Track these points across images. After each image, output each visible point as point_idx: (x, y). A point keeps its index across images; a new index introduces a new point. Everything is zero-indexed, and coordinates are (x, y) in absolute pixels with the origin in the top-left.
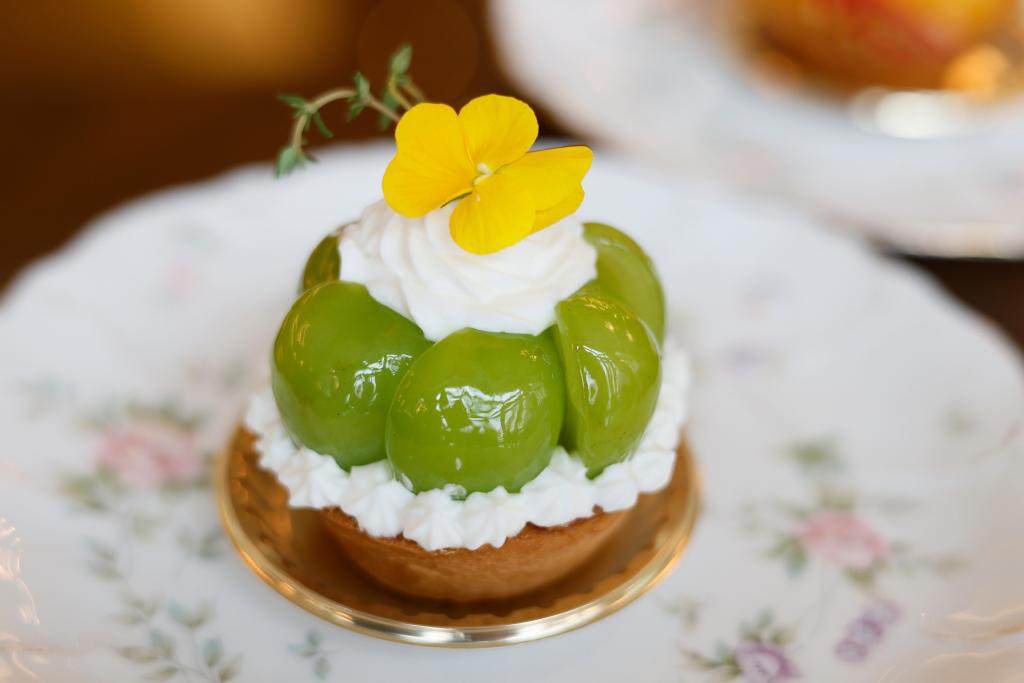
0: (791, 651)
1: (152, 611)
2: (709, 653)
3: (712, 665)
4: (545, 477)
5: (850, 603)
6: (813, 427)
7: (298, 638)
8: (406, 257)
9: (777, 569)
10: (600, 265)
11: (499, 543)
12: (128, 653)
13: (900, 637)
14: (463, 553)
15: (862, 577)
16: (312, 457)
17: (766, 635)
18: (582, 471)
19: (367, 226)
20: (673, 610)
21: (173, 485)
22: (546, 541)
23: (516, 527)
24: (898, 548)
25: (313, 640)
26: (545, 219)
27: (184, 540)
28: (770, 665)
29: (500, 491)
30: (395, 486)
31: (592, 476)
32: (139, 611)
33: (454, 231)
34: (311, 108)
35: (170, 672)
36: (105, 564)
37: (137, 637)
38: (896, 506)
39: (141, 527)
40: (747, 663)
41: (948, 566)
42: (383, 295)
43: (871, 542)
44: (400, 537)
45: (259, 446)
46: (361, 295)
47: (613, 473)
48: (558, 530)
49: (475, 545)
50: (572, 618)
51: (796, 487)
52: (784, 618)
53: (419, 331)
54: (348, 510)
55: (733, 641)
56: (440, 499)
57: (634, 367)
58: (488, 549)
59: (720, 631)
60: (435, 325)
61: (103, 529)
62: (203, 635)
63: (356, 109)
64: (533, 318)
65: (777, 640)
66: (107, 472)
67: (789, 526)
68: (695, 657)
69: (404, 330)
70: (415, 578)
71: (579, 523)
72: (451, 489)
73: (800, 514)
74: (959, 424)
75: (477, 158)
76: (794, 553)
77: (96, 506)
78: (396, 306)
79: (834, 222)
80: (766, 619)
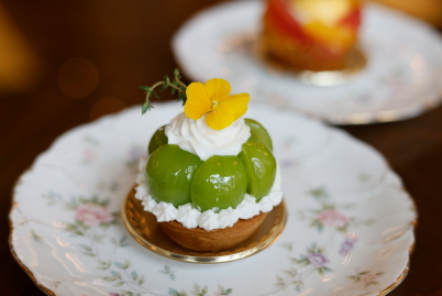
0: (324, 254)
1: (109, 265)
2: (299, 258)
3: (300, 262)
4: (244, 203)
5: (340, 238)
6: (316, 184)
7: (162, 268)
8: (191, 134)
9: (314, 230)
10: (251, 132)
11: (231, 225)
12: (105, 278)
13: (358, 246)
14: (220, 230)
15: (343, 229)
16: (165, 204)
17: (316, 250)
18: (255, 199)
19: (174, 126)
20: (284, 246)
21: (104, 224)
22: (245, 224)
23: (236, 220)
24: (352, 219)
25: (167, 268)
26: (237, 117)
27: (114, 241)
28: (319, 259)
29: (230, 208)
30: (195, 210)
31: (257, 201)
32: (105, 265)
33: (207, 123)
34: (151, 89)
35: (122, 283)
36: (89, 252)
37: (107, 273)
38: (348, 206)
39: (97, 238)
40: (312, 259)
41: (369, 223)
42: (185, 147)
43: (343, 218)
44: (198, 227)
45: (143, 204)
46: (176, 148)
47: (264, 199)
48: (249, 220)
49: (224, 227)
50: (248, 252)
51: (315, 204)
52: (320, 244)
53: (198, 158)
54: (179, 221)
55: (305, 253)
56: (210, 213)
57: (269, 163)
58: (228, 228)
59: (300, 250)
60: (204, 155)
61: (85, 240)
62: (129, 270)
63: (165, 87)
64: (235, 150)
65: (319, 251)
66: (80, 223)
67: (315, 216)
68: (294, 260)
69: (194, 158)
70: (201, 242)
71: (255, 217)
72: (215, 209)
73: (318, 212)
74: (364, 178)
75: (211, 99)
76: (318, 224)
77: (80, 234)
78: (190, 150)
79: (309, 116)
80: (314, 246)
